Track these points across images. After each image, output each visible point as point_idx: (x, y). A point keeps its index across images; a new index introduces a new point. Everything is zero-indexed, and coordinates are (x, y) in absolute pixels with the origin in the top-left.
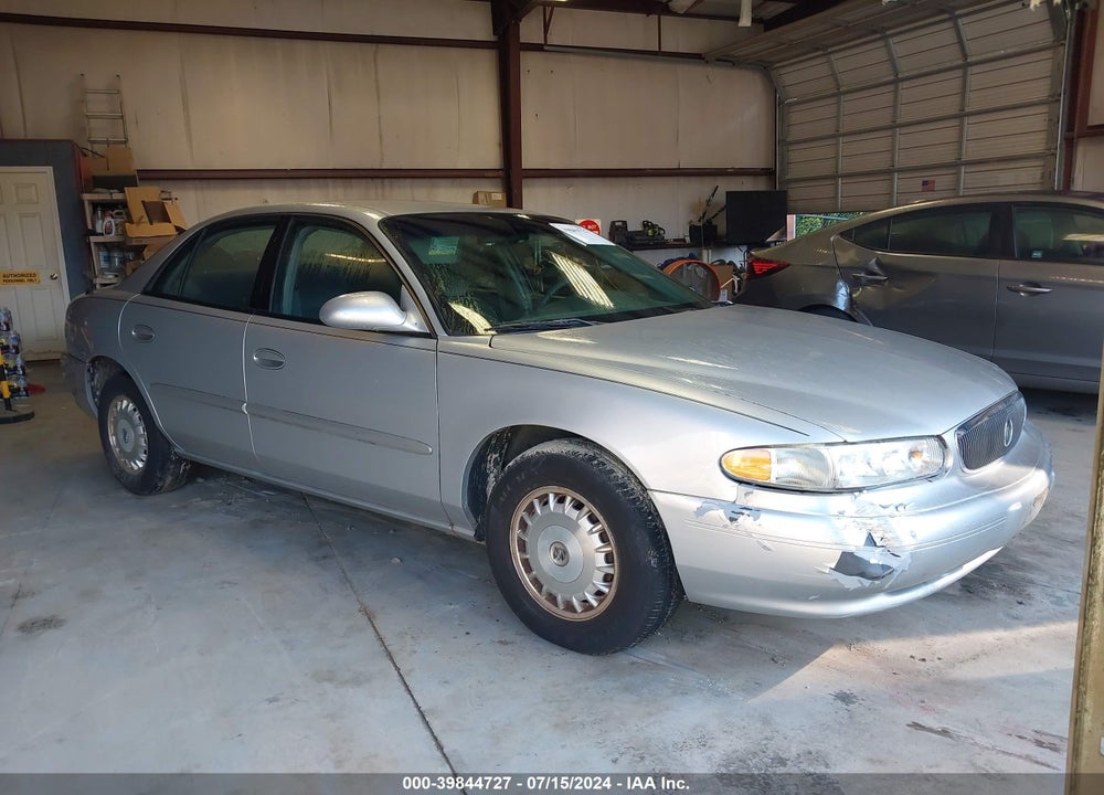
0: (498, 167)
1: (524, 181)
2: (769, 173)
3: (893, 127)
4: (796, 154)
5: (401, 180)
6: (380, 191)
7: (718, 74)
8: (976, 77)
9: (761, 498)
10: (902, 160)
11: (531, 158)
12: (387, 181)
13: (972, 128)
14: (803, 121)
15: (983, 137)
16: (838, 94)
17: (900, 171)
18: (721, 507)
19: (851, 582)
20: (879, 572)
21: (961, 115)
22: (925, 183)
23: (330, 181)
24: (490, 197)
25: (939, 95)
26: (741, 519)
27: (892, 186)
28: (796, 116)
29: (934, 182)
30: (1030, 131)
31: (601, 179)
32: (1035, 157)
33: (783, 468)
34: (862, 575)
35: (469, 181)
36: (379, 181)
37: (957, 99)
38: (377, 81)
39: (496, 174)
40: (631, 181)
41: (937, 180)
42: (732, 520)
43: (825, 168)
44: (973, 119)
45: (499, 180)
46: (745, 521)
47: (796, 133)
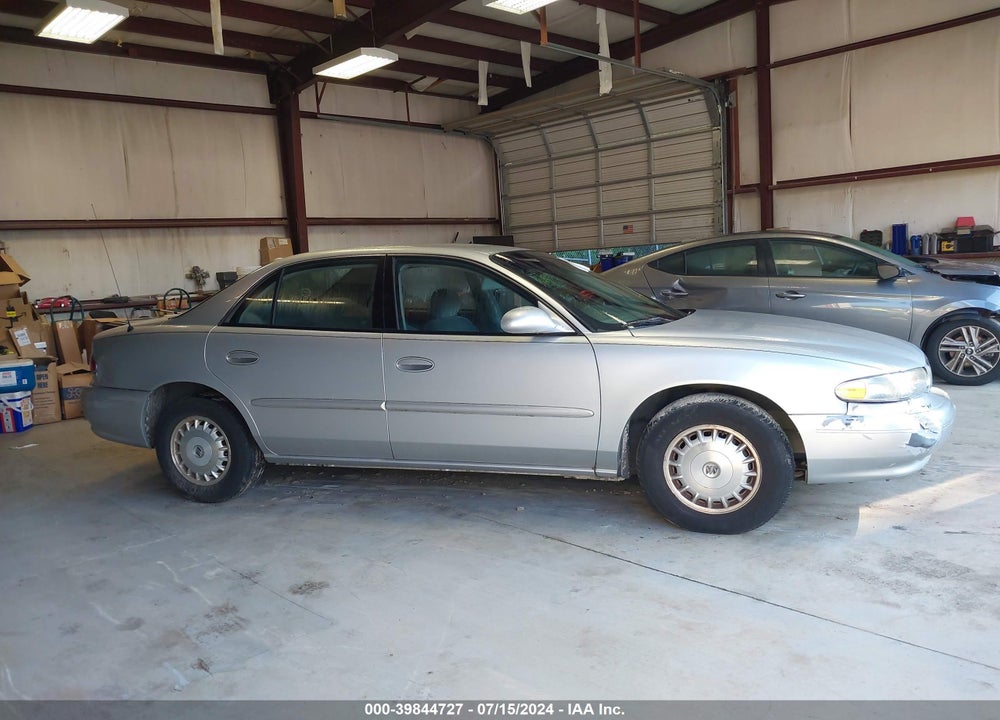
0: (281, 217)
1: (308, 228)
2: (495, 222)
3: (597, 185)
4: (516, 207)
5: (195, 229)
6: (176, 239)
7: (451, 141)
8: (657, 150)
9: (861, 409)
10: (605, 211)
11: (313, 210)
12: (182, 230)
13: (657, 187)
14: (520, 181)
15: (666, 194)
16: (550, 159)
17: (606, 218)
18: (839, 418)
19: (917, 451)
20: (929, 443)
21: (649, 177)
22: (625, 228)
23: (129, 231)
24: (278, 242)
25: (632, 161)
26: (853, 423)
27: (599, 230)
28: (515, 176)
29: (632, 227)
30: (702, 189)
31: (367, 227)
32: (707, 207)
33: (872, 390)
34: (922, 446)
35: (257, 228)
36: (174, 230)
37: (645, 165)
38: (169, 140)
39: (281, 222)
40: (391, 227)
41: (634, 225)
42: (847, 424)
43: (544, 218)
44: (658, 180)
45: (282, 228)
46: (855, 424)
47: (514, 190)
